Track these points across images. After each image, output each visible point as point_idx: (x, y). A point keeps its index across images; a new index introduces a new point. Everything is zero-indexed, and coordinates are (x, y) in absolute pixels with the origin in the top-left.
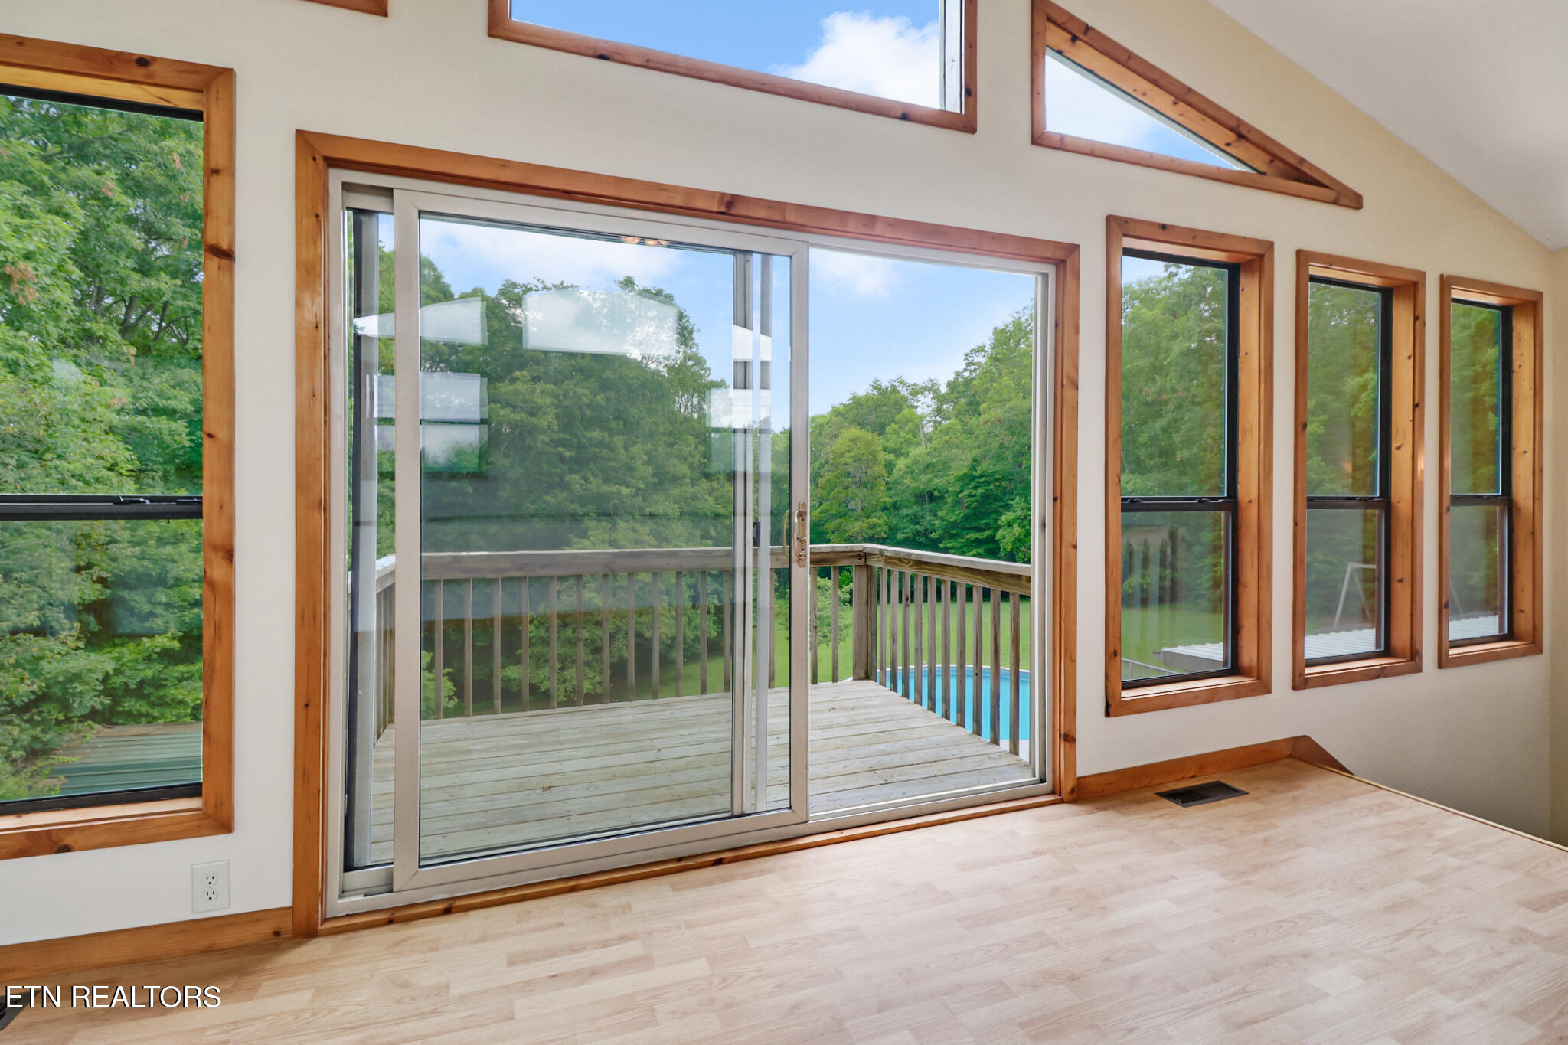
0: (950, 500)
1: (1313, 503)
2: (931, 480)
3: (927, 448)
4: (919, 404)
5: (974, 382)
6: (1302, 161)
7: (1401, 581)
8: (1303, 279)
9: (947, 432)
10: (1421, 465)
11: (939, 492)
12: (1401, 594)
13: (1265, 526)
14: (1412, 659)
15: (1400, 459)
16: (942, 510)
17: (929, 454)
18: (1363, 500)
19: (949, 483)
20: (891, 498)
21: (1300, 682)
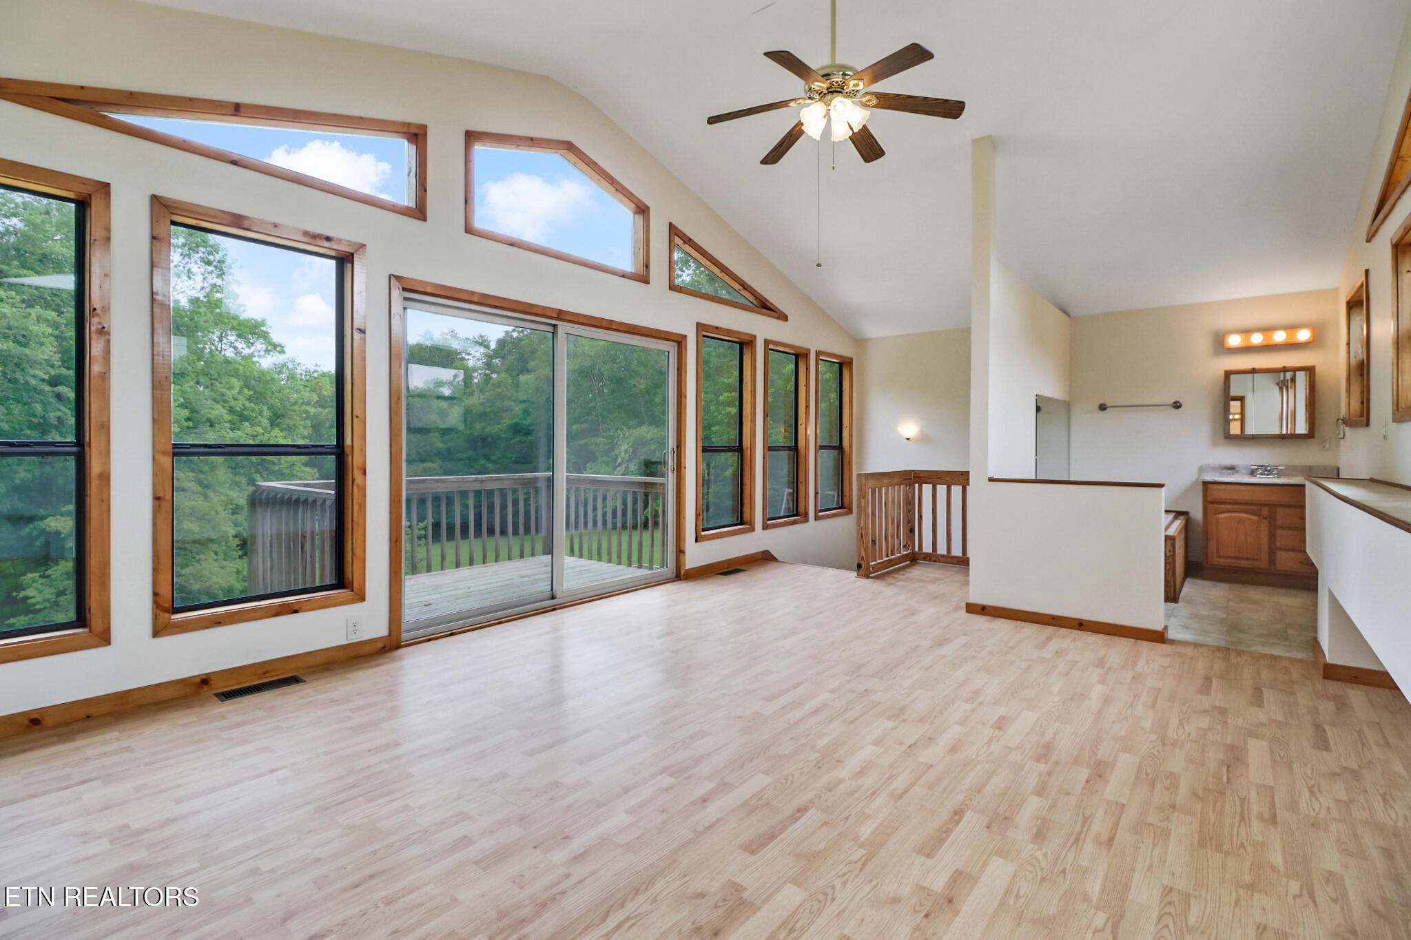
0: (502, 445)
1: (771, 449)
2: (484, 428)
3: (479, 398)
4: (470, 357)
5: (523, 342)
6: (767, 300)
7: (801, 483)
8: (767, 349)
9: (499, 385)
10: (809, 432)
11: (492, 438)
12: (801, 487)
13: (753, 458)
14: (805, 517)
15: (801, 429)
16: (494, 455)
17: (482, 404)
18: (788, 447)
19: (502, 430)
20: (446, 443)
21: (765, 527)
